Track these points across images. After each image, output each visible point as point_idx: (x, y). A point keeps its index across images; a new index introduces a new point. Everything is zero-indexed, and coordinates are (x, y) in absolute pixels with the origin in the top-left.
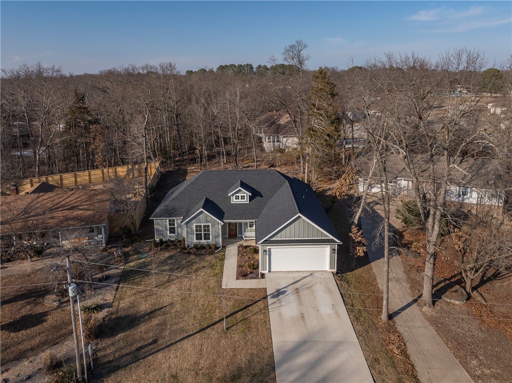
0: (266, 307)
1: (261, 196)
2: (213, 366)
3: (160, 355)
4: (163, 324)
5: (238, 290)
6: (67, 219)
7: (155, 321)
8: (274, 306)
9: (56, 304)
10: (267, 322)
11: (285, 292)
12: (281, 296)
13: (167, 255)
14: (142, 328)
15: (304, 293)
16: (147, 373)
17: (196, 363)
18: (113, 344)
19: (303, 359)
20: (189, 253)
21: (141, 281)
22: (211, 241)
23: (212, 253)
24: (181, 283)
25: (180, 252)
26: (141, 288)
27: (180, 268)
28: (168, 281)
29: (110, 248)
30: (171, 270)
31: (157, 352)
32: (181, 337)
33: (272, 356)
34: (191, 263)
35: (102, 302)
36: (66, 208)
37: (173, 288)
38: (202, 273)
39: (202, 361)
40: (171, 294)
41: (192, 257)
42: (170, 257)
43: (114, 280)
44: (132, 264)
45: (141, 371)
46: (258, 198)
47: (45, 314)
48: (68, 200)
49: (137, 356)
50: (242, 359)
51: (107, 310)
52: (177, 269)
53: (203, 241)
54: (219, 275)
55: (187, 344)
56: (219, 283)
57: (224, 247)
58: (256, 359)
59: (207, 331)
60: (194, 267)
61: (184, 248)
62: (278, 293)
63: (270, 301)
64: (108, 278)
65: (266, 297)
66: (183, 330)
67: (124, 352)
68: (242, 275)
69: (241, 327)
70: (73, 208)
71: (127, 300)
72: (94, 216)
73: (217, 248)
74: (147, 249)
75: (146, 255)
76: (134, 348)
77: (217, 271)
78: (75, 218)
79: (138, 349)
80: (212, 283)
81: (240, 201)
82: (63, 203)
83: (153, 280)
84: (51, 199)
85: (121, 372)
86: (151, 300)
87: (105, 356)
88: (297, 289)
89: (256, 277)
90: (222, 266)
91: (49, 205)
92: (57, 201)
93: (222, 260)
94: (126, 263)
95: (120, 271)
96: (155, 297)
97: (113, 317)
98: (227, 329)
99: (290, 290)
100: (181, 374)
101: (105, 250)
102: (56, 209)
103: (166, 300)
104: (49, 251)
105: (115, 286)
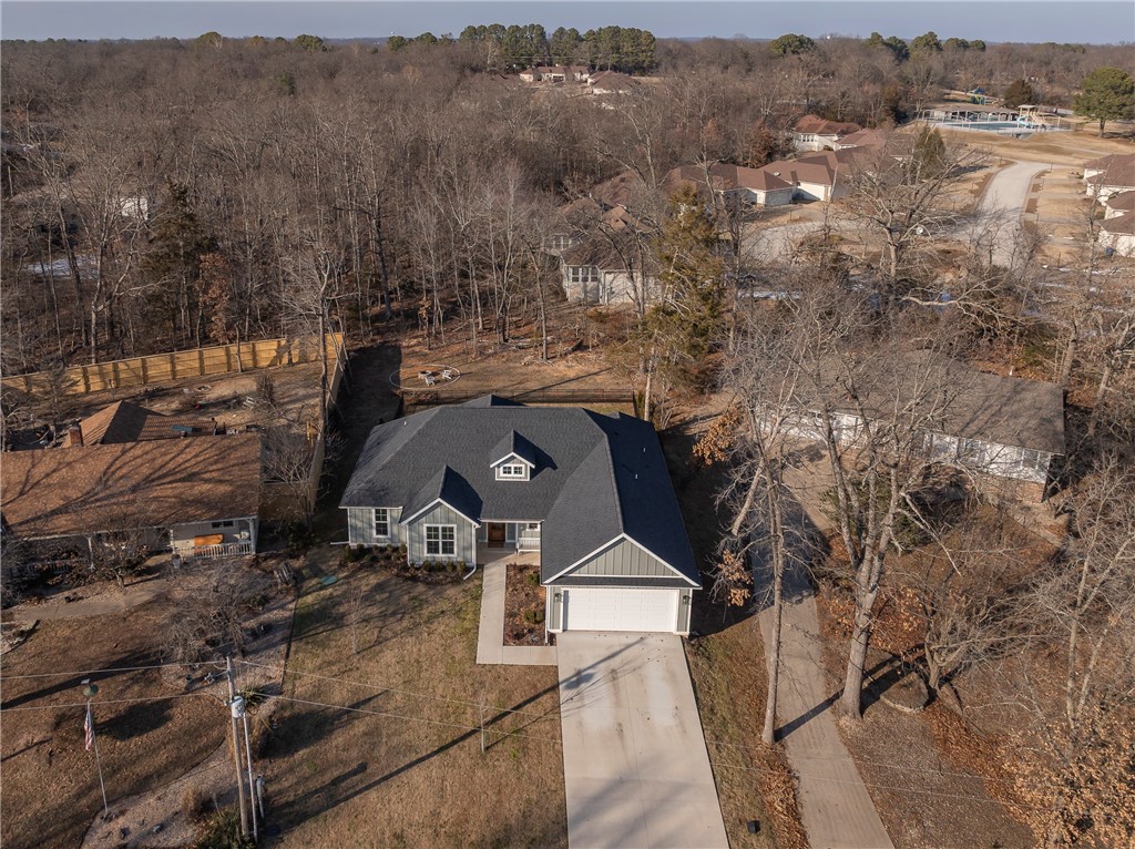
0: (556, 708)
1: (555, 468)
2: (463, 820)
3: (373, 795)
4: (373, 733)
5: (506, 667)
6: (184, 503)
7: (359, 727)
8: (571, 705)
9: (183, 683)
10: (556, 737)
11: (590, 677)
12: (583, 685)
13: (373, 580)
14: (338, 739)
15: (626, 680)
16: (353, 827)
17: (435, 814)
18: (291, 770)
19: (616, 815)
20: (414, 579)
21: (328, 638)
22: (455, 556)
23: (457, 581)
24: (403, 646)
25: (397, 575)
26: (330, 654)
27: (399, 612)
28: (378, 642)
29: (266, 559)
30: (383, 616)
31: (368, 787)
32: (407, 761)
33: (562, 807)
34: (420, 603)
35: (263, 683)
36: (179, 476)
37: (389, 656)
38: (440, 626)
39: (444, 811)
40: (383, 672)
41: (421, 588)
42: (380, 587)
43: (279, 636)
44: (309, 599)
45: (343, 823)
46: (548, 470)
47: (167, 704)
48: (180, 460)
49: (335, 794)
50: (512, 809)
51: (273, 699)
52: (394, 614)
53: (441, 556)
54: (471, 635)
55: (416, 775)
56: (473, 647)
57: (480, 567)
58: (536, 811)
59: (452, 751)
60: (425, 613)
61: (405, 568)
62: (580, 679)
63: (564, 694)
64: (269, 628)
65: (555, 688)
66: (410, 748)
67: (312, 785)
68: (515, 636)
69: (509, 747)
70: (191, 477)
71: (306, 680)
72: (232, 495)
73: (467, 570)
74: (334, 563)
75: (333, 579)
76: (328, 778)
77: (467, 624)
78: (198, 502)
79: (336, 782)
80: (459, 649)
81: (512, 477)
82: (171, 465)
83: (350, 638)
84: (149, 457)
85: (310, 825)
86: (350, 682)
87: (280, 792)
88: (613, 671)
89: (540, 643)
90: (477, 613)
91: (145, 471)
92: (159, 462)
93: (477, 598)
94: (299, 596)
95: (287, 614)
96: (356, 674)
97: (287, 714)
98: (487, 748)
99: (600, 673)
100: (410, 832)
101: (256, 562)
102: (159, 478)
103: (376, 684)
104: (151, 562)
105: (283, 647)
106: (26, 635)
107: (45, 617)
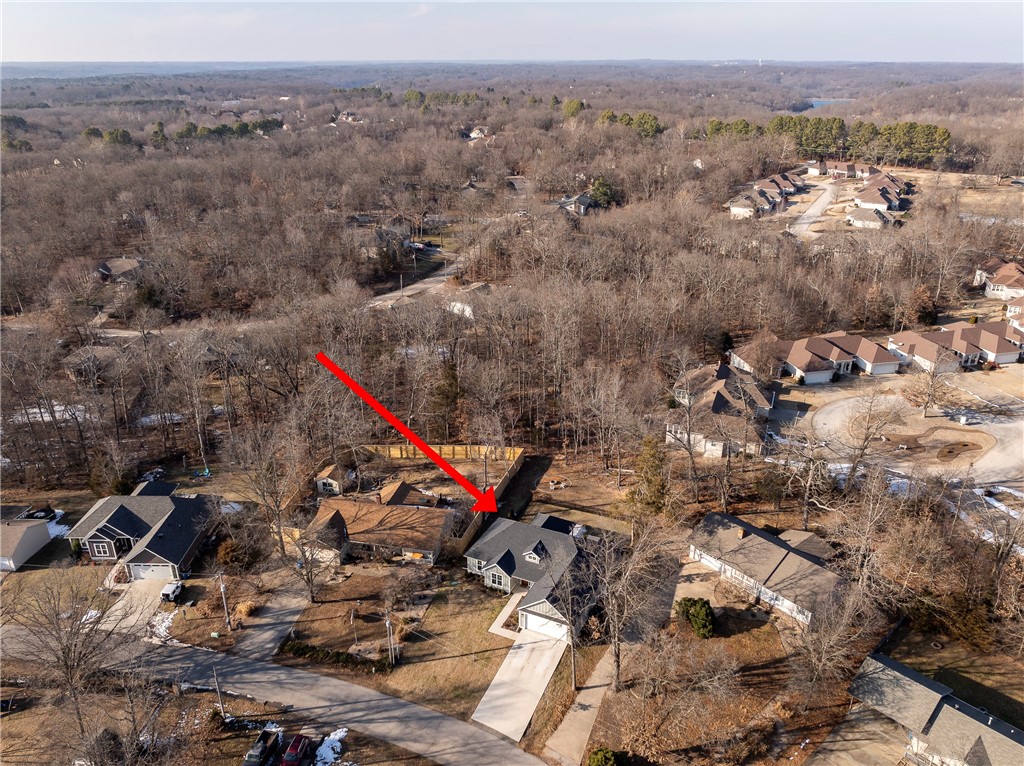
0: (506, 654)
1: (551, 560)
3: (434, 663)
5: (497, 635)
7: (439, 641)
8: (511, 655)
10: (499, 664)
12: (520, 649)
13: (469, 587)
14: (431, 642)
15: (536, 653)
16: (423, 670)
17: (449, 675)
18: (412, 647)
20: (484, 592)
21: (442, 606)
22: (501, 587)
23: (500, 597)
24: (466, 617)
25: (478, 588)
26: (440, 612)
27: (472, 604)
28: (459, 613)
29: (435, 568)
30: (466, 604)
31: (432, 660)
32: (448, 656)
34: (481, 602)
35: (415, 617)
37: (460, 619)
38: (483, 614)
39: (452, 674)
40: (456, 624)
41: (484, 596)
42: (470, 591)
43: (428, 601)
44: (443, 589)
45: (420, 668)
48: (413, 518)
49: (421, 658)
51: (417, 623)
52: (469, 604)
53: (496, 585)
54: (492, 620)
55: (449, 661)
56: (490, 625)
57: (512, 594)
59: (464, 658)
60: (481, 606)
61: (483, 586)
62: (520, 647)
63: (511, 650)
64: (425, 597)
65: (510, 647)
66: (452, 652)
67: (416, 654)
68: (507, 625)
69: (484, 662)
71: (430, 620)
73: (506, 593)
74: (459, 576)
75: (456, 583)
76: (422, 653)
77: (494, 615)
78: (414, 539)
79: (424, 656)
80: (485, 625)
81: (531, 560)
83: (451, 607)
85: (411, 665)
86: (444, 624)
87: (407, 653)
88: (533, 648)
89: (514, 630)
90: (499, 613)
93: (503, 606)
94: (440, 587)
95: (433, 593)
96: (446, 622)
97: (418, 630)
98: (475, 660)
99: (526, 647)
101: (430, 570)
103: (453, 627)
104: (394, 559)
105: (427, 606)
106: (348, 577)
107: (356, 572)
